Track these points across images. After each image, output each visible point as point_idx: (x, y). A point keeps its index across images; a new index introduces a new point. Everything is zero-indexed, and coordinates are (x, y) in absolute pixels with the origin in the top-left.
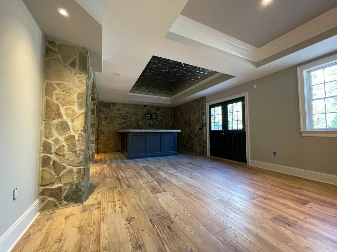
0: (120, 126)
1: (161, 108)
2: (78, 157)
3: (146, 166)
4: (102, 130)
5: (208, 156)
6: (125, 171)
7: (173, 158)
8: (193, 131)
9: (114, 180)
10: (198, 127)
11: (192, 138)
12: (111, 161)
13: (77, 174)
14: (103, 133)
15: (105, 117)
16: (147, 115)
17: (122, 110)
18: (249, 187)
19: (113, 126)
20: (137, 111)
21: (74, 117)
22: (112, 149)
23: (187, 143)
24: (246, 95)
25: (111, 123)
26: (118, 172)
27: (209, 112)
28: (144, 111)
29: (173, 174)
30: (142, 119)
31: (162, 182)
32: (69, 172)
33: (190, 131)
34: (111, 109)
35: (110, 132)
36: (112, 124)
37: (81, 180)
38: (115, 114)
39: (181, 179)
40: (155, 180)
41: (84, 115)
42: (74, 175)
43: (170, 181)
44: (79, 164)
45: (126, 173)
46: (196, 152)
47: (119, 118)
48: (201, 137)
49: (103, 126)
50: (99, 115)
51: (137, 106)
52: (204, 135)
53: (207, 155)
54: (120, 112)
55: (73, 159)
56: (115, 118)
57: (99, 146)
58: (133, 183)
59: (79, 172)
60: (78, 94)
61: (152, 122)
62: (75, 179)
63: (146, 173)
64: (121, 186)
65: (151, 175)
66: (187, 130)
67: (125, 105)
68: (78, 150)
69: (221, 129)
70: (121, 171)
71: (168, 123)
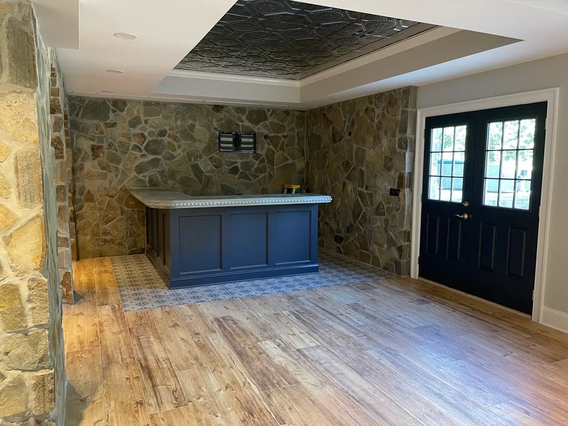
0: (140, 176)
1: (268, 114)
2: (34, 344)
3: (224, 318)
4: (88, 187)
5: (412, 276)
6: (165, 338)
7: (304, 284)
8: (371, 195)
9: (135, 375)
10: (385, 185)
11: (365, 215)
12: (122, 296)
13: (35, 390)
14: (90, 198)
15: (93, 148)
16: (222, 139)
17: (146, 122)
18: (528, 413)
19: (119, 176)
20: (192, 127)
21: (11, 231)
22: (120, 244)
23: (349, 230)
24: (552, 97)
25: (111, 165)
26: (143, 339)
27: (423, 139)
28: (215, 124)
29: (305, 352)
30: (208, 150)
31: (273, 385)
32: (15, 387)
33: (361, 194)
34: (108, 121)
35: (111, 194)
36: (117, 169)
37: (48, 405)
38: (124, 135)
39: (327, 375)
40: (253, 376)
41: (40, 223)
42: (27, 395)
43: (297, 382)
44: (39, 363)
45: (169, 347)
46: (376, 262)
47: (136, 148)
48: (394, 216)
49: (90, 176)
50: (72, 143)
51: (190, 109)
52: (404, 215)
53: (409, 274)
54: (137, 130)
55: (19, 351)
56: (125, 148)
57: (81, 237)
58: (190, 388)
59: (40, 384)
60: (16, 158)
61: (239, 160)
62: (32, 404)
63: (226, 346)
64: (157, 398)
65: (241, 354)
66: (349, 189)
67: (153, 107)
68: (32, 325)
69: (460, 201)
70: (152, 339)
71: (290, 162)
